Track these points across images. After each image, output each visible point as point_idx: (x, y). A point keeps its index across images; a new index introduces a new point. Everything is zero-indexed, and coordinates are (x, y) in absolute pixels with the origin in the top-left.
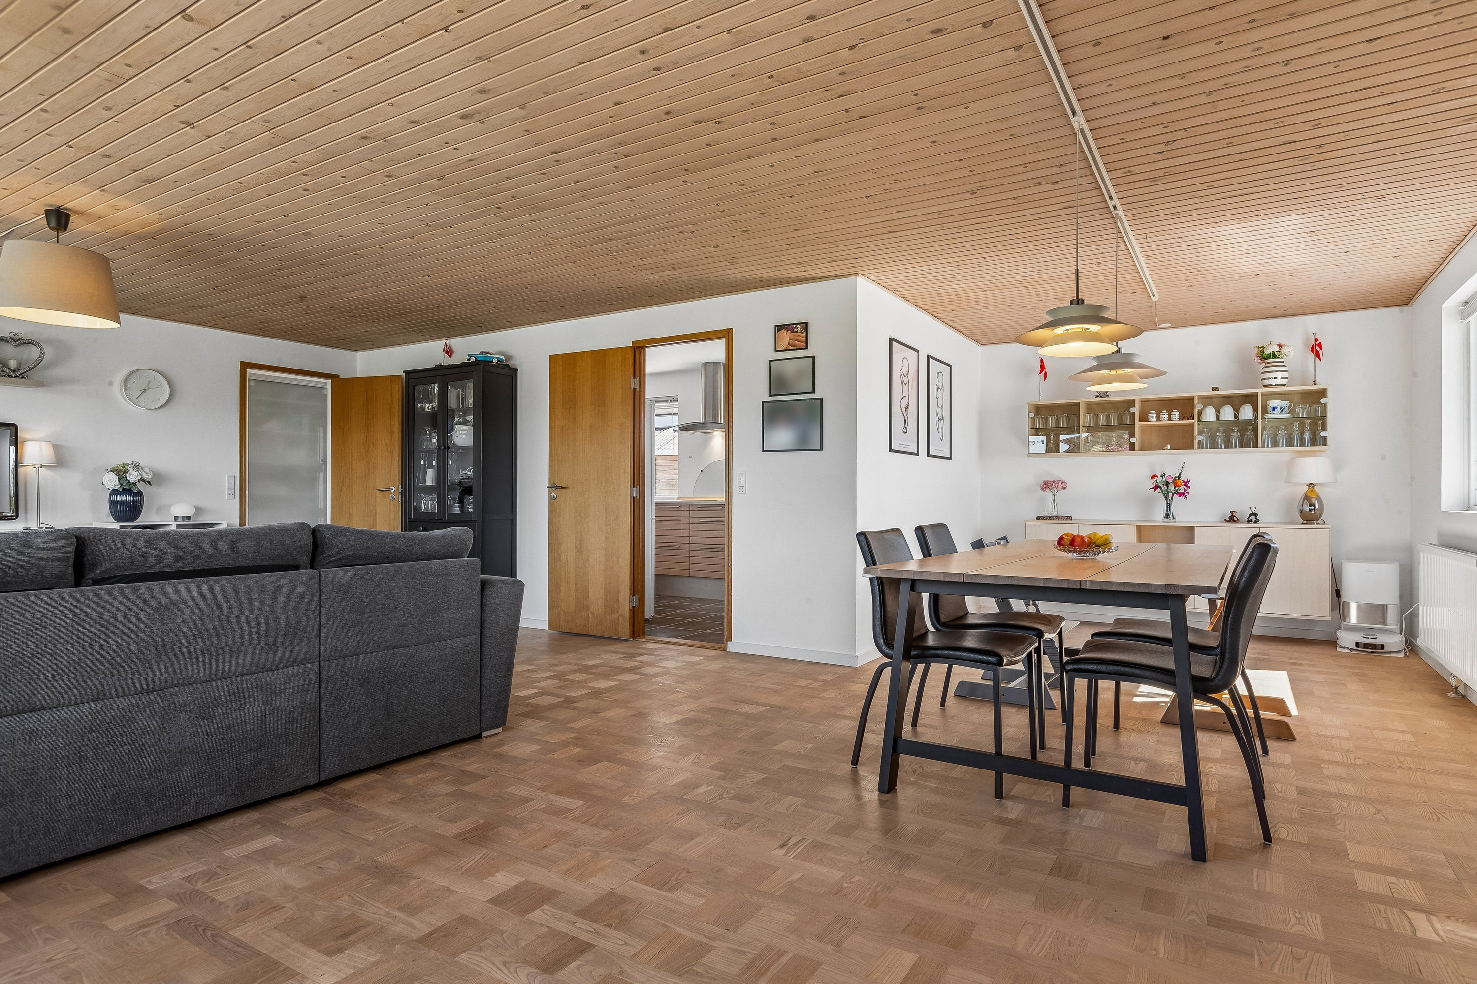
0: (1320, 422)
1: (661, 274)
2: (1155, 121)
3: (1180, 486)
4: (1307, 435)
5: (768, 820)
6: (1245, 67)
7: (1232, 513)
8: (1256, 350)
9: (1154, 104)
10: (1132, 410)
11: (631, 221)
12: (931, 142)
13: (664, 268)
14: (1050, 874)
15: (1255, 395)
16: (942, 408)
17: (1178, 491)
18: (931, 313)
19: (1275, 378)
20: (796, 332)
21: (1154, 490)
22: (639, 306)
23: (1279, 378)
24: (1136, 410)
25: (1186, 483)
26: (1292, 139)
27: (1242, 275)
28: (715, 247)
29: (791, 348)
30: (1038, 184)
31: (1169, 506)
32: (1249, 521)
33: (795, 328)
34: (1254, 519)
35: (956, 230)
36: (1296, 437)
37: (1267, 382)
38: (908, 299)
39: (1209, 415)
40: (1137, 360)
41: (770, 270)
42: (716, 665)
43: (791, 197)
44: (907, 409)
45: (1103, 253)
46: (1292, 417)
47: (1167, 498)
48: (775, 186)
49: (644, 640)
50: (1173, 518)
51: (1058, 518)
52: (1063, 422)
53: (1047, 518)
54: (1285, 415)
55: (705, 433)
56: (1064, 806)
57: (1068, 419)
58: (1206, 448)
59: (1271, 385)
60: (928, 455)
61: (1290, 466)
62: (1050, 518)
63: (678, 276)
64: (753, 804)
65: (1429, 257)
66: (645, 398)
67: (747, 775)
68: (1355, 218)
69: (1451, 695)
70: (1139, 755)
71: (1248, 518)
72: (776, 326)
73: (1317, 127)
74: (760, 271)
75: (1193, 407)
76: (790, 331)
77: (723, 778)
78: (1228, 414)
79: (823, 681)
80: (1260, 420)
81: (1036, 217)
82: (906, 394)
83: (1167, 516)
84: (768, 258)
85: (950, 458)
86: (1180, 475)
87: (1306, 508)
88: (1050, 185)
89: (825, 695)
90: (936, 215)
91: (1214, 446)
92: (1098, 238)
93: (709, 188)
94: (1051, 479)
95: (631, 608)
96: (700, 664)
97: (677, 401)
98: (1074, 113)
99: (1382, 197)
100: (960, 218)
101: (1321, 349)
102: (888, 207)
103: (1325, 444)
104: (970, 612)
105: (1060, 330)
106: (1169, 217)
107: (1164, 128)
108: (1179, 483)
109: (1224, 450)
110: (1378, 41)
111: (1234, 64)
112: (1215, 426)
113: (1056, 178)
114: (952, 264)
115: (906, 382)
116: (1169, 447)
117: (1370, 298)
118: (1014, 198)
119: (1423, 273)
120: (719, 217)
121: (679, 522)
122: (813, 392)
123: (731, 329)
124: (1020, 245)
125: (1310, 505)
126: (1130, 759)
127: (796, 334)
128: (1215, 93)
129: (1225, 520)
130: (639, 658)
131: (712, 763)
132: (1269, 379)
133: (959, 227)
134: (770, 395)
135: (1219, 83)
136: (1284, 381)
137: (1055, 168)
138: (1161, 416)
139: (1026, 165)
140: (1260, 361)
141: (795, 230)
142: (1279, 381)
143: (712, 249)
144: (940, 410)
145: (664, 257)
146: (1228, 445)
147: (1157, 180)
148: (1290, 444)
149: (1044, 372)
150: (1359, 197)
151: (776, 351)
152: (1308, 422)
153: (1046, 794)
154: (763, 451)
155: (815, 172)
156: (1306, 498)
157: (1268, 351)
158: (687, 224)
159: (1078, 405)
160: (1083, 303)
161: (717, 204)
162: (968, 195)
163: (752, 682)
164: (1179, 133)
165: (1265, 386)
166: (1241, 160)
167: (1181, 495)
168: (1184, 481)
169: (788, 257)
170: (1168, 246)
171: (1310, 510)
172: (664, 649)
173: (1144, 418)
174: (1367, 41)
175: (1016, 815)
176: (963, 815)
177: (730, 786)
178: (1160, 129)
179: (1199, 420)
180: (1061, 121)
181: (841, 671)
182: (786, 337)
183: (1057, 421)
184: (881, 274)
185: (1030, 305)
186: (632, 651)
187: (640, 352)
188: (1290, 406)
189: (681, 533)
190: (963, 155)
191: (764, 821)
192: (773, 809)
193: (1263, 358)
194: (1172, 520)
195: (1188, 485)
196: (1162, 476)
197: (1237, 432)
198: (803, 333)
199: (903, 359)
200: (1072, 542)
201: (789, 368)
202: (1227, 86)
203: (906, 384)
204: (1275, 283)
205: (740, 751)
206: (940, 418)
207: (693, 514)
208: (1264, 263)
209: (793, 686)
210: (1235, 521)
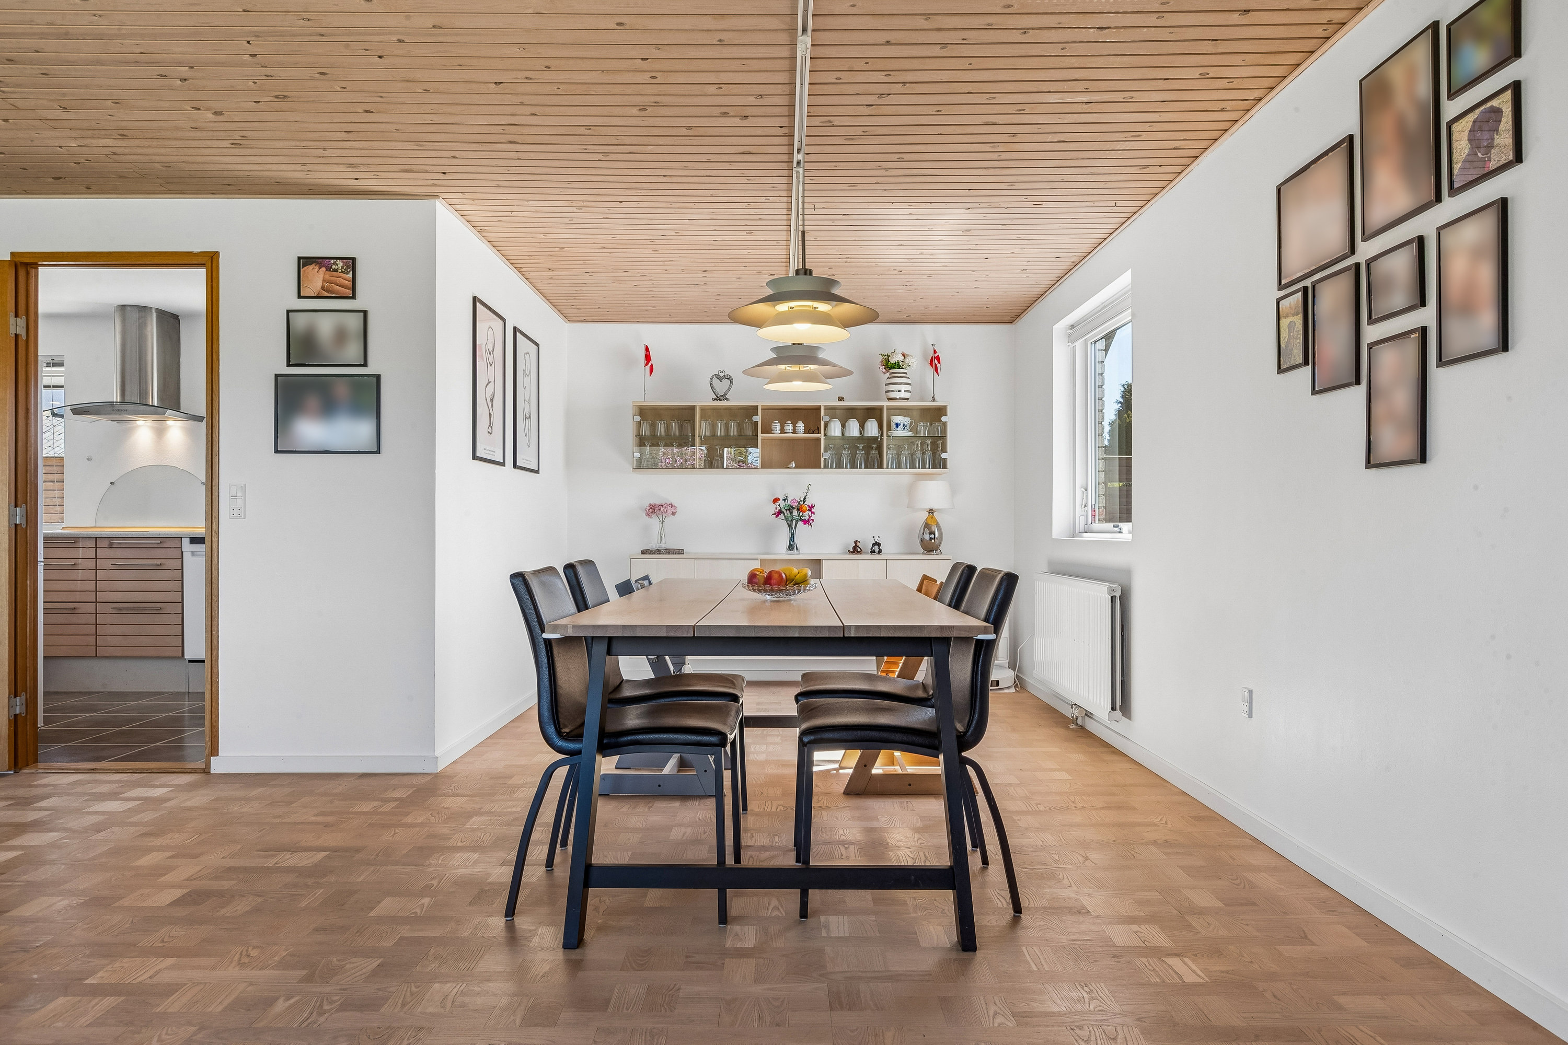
0: (940, 442)
1: (94, 142)
2: (880, 64)
3: (805, 512)
4: (928, 456)
5: (420, 1029)
6: (988, 25)
7: (856, 544)
8: (881, 358)
9: (888, 43)
10: (755, 418)
11: (67, 35)
12: (617, 24)
13: (103, 132)
14: (831, 1009)
15: (880, 409)
16: (529, 402)
17: (803, 518)
18: (519, 269)
19: (899, 391)
20: (336, 271)
21: (777, 517)
22: (26, 193)
23: (903, 391)
24: (758, 418)
25: (811, 508)
26: (993, 121)
27: (886, 269)
28: (217, 113)
29: (326, 294)
30: (725, 114)
31: (792, 536)
32: (873, 552)
33: (334, 264)
34: (877, 550)
35: (600, 156)
36: (918, 456)
37: (892, 395)
38: (495, 244)
39: (835, 429)
40: (822, 355)
41: (299, 167)
42: (201, 798)
43: (380, 57)
44: (492, 400)
45: (760, 220)
46: (913, 435)
47: (790, 526)
48: (360, 34)
49: (40, 771)
50: (797, 549)
51: (668, 551)
52: (675, 430)
53: (655, 551)
54: (907, 433)
55: (118, 421)
56: (801, 917)
57: (681, 428)
58: (832, 467)
59: (896, 399)
60: (515, 466)
61: (911, 489)
62: (658, 552)
63: (127, 151)
64: (383, 1010)
65: (1047, 275)
66: (36, 356)
67: (348, 966)
68: (1009, 222)
69: (1073, 726)
70: (843, 837)
71: (871, 549)
72: (299, 258)
73: (1021, 112)
74: (281, 167)
75: (819, 419)
76: (324, 269)
77: (309, 979)
78: (853, 428)
79: (396, 799)
80: (885, 438)
81: (705, 158)
82: (492, 380)
83: (791, 547)
84: (305, 147)
85: (537, 472)
86: (805, 498)
87: (927, 537)
88: (737, 119)
89: (409, 820)
90: (583, 131)
91: (839, 466)
92: (763, 200)
93: (244, 11)
94: (658, 502)
95: (12, 718)
96: (169, 799)
97: (61, 364)
98: (804, 30)
99: (1039, 204)
100: (613, 140)
101: (939, 363)
102: (522, 104)
103: (945, 467)
104: (625, 678)
105: (783, 307)
106: (845, 187)
107: (886, 75)
108: (804, 508)
109: (849, 470)
110: (1107, 30)
111: (981, 17)
112: (839, 442)
113: (749, 111)
114: (575, 204)
115: (491, 362)
116: (794, 466)
117: (987, 311)
118: (689, 128)
119: (1037, 291)
120: (243, 65)
121: (74, 568)
122: (365, 365)
123: (217, 253)
124: (670, 193)
125: (931, 534)
126: (837, 844)
127: (335, 274)
128: (950, 46)
129: (849, 551)
130: (44, 804)
131: (276, 958)
132: (893, 391)
133: (606, 154)
134: (289, 365)
135: (956, 37)
136: (907, 395)
137: (753, 98)
138: (785, 428)
139: (721, 86)
140: (884, 370)
141: (366, 111)
142: (903, 395)
143: (210, 116)
144: (527, 404)
145: (111, 112)
146: (853, 466)
147: (852, 139)
148: (913, 466)
149: (650, 364)
150: (1023, 199)
151: (300, 297)
152: (929, 442)
153: (771, 907)
154: (277, 451)
155: (434, 27)
156: (927, 525)
157: (893, 360)
158: (180, 64)
159: (693, 408)
160: (811, 274)
161: (248, 42)
162: (635, 111)
163: (278, 817)
164: (897, 85)
165: (890, 399)
166: (941, 134)
167: (805, 522)
168: (808, 506)
169: (339, 152)
170: (830, 223)
171: (931, 539)
172: (88, 782)
173: (767, 429)
174: (1098, 28)
175: (753, 941)
176: (690, 957)
177: (328, 989)
178: (880, 77)
179: (825, 435)
180: (783, 38)
181: (416, 781)
182: (316, 278)
183: (668, 428)
184: (471, 202)
185: (650, 275)
186: (21, 792)
187: (28, 273)
188: (911, 422)
189: (79, 586)
190: (653, 53)
191: (414, 1034)
192: (419, 1010)
193: (888, 367)
194: (796, 552)
195: (813, 510)
196: (784, 500)
197: (862, 450)
198: (347, 273)
199: (488, 328)
200: (768, 580)
201: (325, 326)
202: (964, 43)
203: (491, 365)
204: (911, 283)
205: (316, 930)
206: (528, 415)
207: (101, 553)
208: (911, 259)
209: (352, 813)
210: (858, 552)
